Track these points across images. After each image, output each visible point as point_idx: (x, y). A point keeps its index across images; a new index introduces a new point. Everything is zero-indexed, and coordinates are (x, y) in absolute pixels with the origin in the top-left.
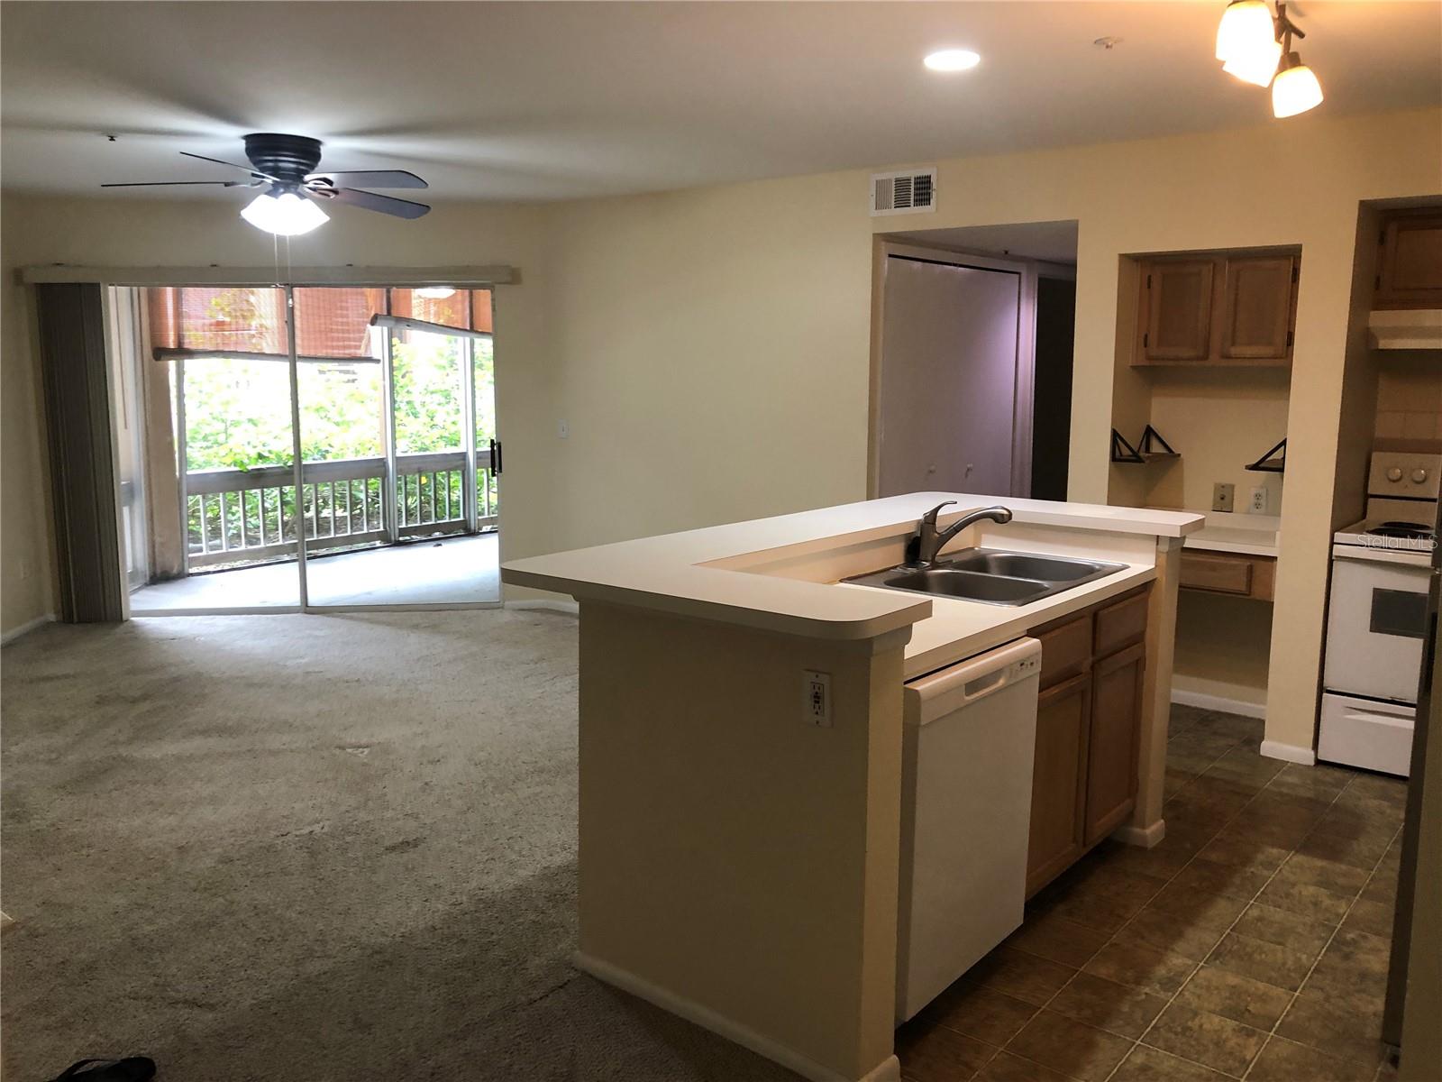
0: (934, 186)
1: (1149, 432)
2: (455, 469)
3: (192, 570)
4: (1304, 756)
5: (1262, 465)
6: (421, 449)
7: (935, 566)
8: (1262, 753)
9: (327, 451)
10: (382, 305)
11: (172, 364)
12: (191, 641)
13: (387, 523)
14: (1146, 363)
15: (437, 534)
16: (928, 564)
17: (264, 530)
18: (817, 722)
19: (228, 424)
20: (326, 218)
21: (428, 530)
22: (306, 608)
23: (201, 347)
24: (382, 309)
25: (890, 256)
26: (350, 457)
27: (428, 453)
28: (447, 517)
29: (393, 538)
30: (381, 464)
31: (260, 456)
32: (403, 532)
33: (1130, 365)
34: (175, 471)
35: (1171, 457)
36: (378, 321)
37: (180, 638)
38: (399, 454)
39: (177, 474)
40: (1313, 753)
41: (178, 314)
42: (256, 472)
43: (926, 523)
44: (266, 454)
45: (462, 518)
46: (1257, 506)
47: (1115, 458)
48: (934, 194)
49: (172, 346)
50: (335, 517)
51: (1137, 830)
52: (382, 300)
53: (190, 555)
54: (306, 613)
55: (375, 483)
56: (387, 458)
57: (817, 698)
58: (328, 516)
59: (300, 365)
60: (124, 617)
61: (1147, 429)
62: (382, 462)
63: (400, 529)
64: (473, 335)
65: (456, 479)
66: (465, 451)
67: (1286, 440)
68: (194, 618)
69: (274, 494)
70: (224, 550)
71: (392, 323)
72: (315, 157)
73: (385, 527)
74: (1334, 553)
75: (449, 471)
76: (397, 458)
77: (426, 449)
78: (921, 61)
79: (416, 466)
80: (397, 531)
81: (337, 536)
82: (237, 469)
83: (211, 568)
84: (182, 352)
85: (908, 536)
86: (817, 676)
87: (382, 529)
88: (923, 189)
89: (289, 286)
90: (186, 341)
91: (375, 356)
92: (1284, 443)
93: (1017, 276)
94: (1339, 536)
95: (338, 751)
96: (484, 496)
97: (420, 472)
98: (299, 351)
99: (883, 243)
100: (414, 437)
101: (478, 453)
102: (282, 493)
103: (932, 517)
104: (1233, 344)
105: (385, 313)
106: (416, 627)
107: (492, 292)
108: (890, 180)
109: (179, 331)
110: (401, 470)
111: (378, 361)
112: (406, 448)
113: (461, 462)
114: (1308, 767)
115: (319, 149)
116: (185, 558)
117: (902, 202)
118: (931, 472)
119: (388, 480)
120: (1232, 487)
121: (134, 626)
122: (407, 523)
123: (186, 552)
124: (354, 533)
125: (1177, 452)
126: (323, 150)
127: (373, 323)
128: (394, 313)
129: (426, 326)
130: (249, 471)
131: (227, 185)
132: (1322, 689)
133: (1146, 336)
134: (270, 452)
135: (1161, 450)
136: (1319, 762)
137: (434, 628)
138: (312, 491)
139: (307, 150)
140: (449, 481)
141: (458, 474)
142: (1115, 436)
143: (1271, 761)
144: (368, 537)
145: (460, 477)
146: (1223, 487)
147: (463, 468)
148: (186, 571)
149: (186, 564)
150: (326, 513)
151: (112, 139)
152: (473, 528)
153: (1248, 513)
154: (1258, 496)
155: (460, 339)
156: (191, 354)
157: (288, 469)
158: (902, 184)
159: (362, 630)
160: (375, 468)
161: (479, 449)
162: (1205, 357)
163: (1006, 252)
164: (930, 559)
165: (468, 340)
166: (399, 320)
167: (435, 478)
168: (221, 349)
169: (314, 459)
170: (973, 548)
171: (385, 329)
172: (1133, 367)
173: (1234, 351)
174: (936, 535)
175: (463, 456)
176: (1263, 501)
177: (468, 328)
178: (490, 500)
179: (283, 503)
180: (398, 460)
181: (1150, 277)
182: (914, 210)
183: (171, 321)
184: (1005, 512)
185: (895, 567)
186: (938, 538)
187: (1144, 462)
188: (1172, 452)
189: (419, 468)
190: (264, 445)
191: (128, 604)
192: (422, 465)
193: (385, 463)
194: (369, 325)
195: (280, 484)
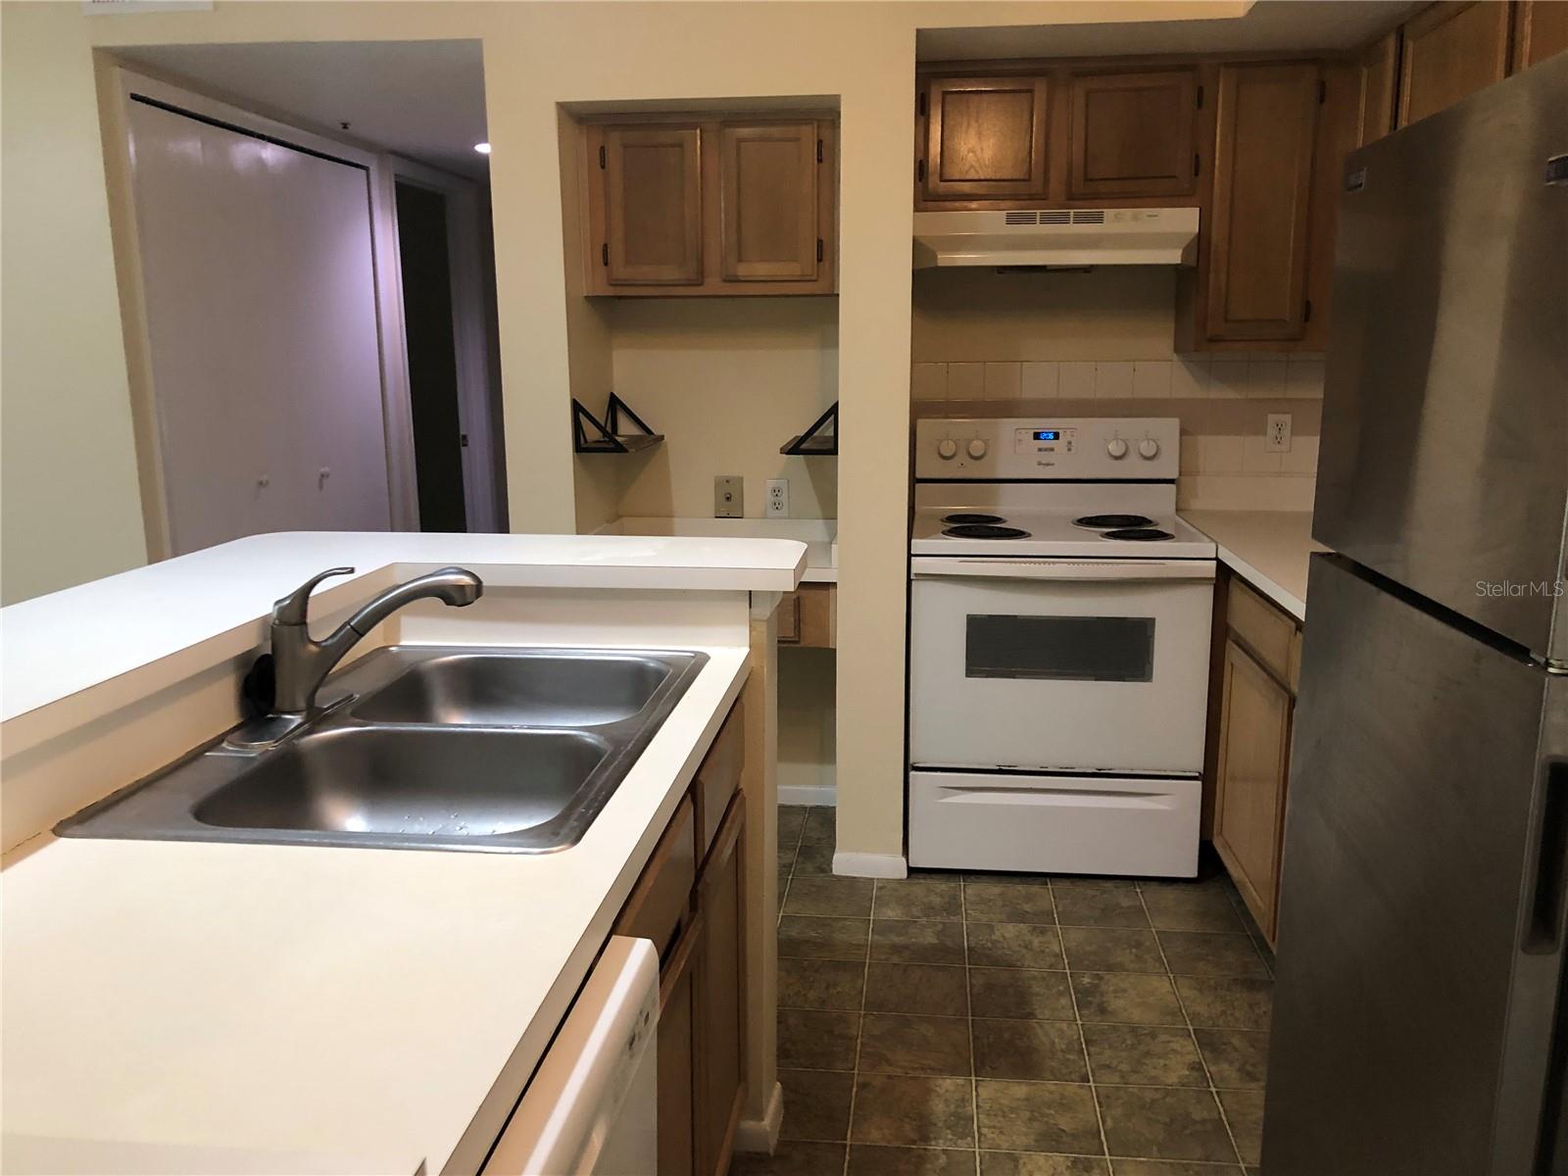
1: (615, 404)
4: (892, 866)
5: (801, 446)
7: (317, 719)
8: (835, 872)
14: (611, 291)
16: (296, 720)
25: (134, 97)
33: (585, 295)
35: (649, 440)
40: (904, 860)
46: (777, 506)
47: (580, 446)
51: (749, 1125)
61: (611, 401)
67: (837, 403)
74: (914, 570)
85: (242, 660)
92: (834, 410)
93: (364, 172)
94: (919, 545)
99: (118, 69)
103: (296, 610)
104: (740, 260)
114: (900, 881)
118: (261, 483)
120: (743, 481)
125: (656, 432)
132: (909, 766)
133: (606, 245)
135: (635, 431)
136: (912, 871)
142: (577, 408)
146: (727, 481)
153: (764, 517)
154: (776, 492)
162: (699, 279)
163: (345, 126)
164: (302, 704)
170: (384, 649)
172: (586, 297)
173: (742, 270)
174: (313, 648)
176: (784, 498)
181: (602, 149)
184: (466, 580)
185: (215, 743)
186: (318, 654)
187: (626, 451)
188: (649, 432)
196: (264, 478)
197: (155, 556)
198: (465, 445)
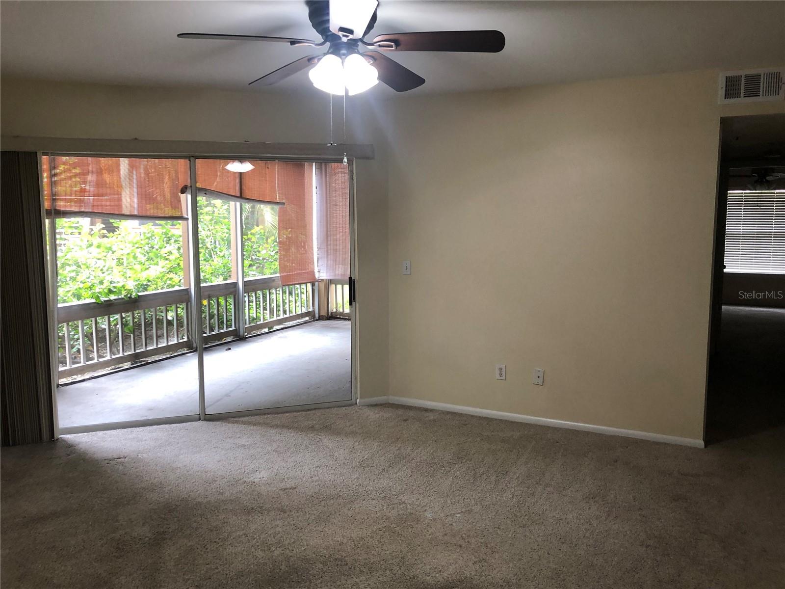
0: (784, 80)
2: (231, 293)
10: (187, 178)
21: (220, 336)
24: (188, 183)
28: (226, 328)
29: (195, 346)
31: (110, 291)
36: (185, 191)
41: (52, 183)
44: (113, 289)
45: (233, 328)
48: (783, 87)
49: (48, 208)
54: (205, 420)
56: (190, 288)
60: (56, 437)
62: (187, 291)
64: (242, 201)
65: (231, 301)
66: (235, 281)
70: (82, 364)
71: (193, 192)
73: (188, 338)
75: (226, 297)
79: (207, 293)
81: (159, 346)
82: (94, 301)
84: (55, 213)
87: (186, 339)
88: (774, 83)
90: (58, 204)
91: (183, 216)
101: (245, 282)
102: (122, 318)
109: (53, 196)
110: (199, 297)
111: (185, 219)
113: (233, 289)
117: (751, 93)
119: (191, 304)
127: (182, 192)
129: (217, 195)
134: (116, 287)
138: (142, 314)
140: (226, 302)
141: (232, 298)
144: (178, 346)
145: (233, 300)
147: (235, 293)
152: (241, 333)
155: (232, 203)
158: (752, 79)
160: (180, 297)
165: (238, 204)
166: (199, 190)
167: (218, 301)
171: (190, 196)
175: (235, 285)
189: (209, 295)
190: (111, 283)
191: (57, 424)
192: (210, 293)
193: (188, 292)
194: (180, 194)
195: (120, 312)
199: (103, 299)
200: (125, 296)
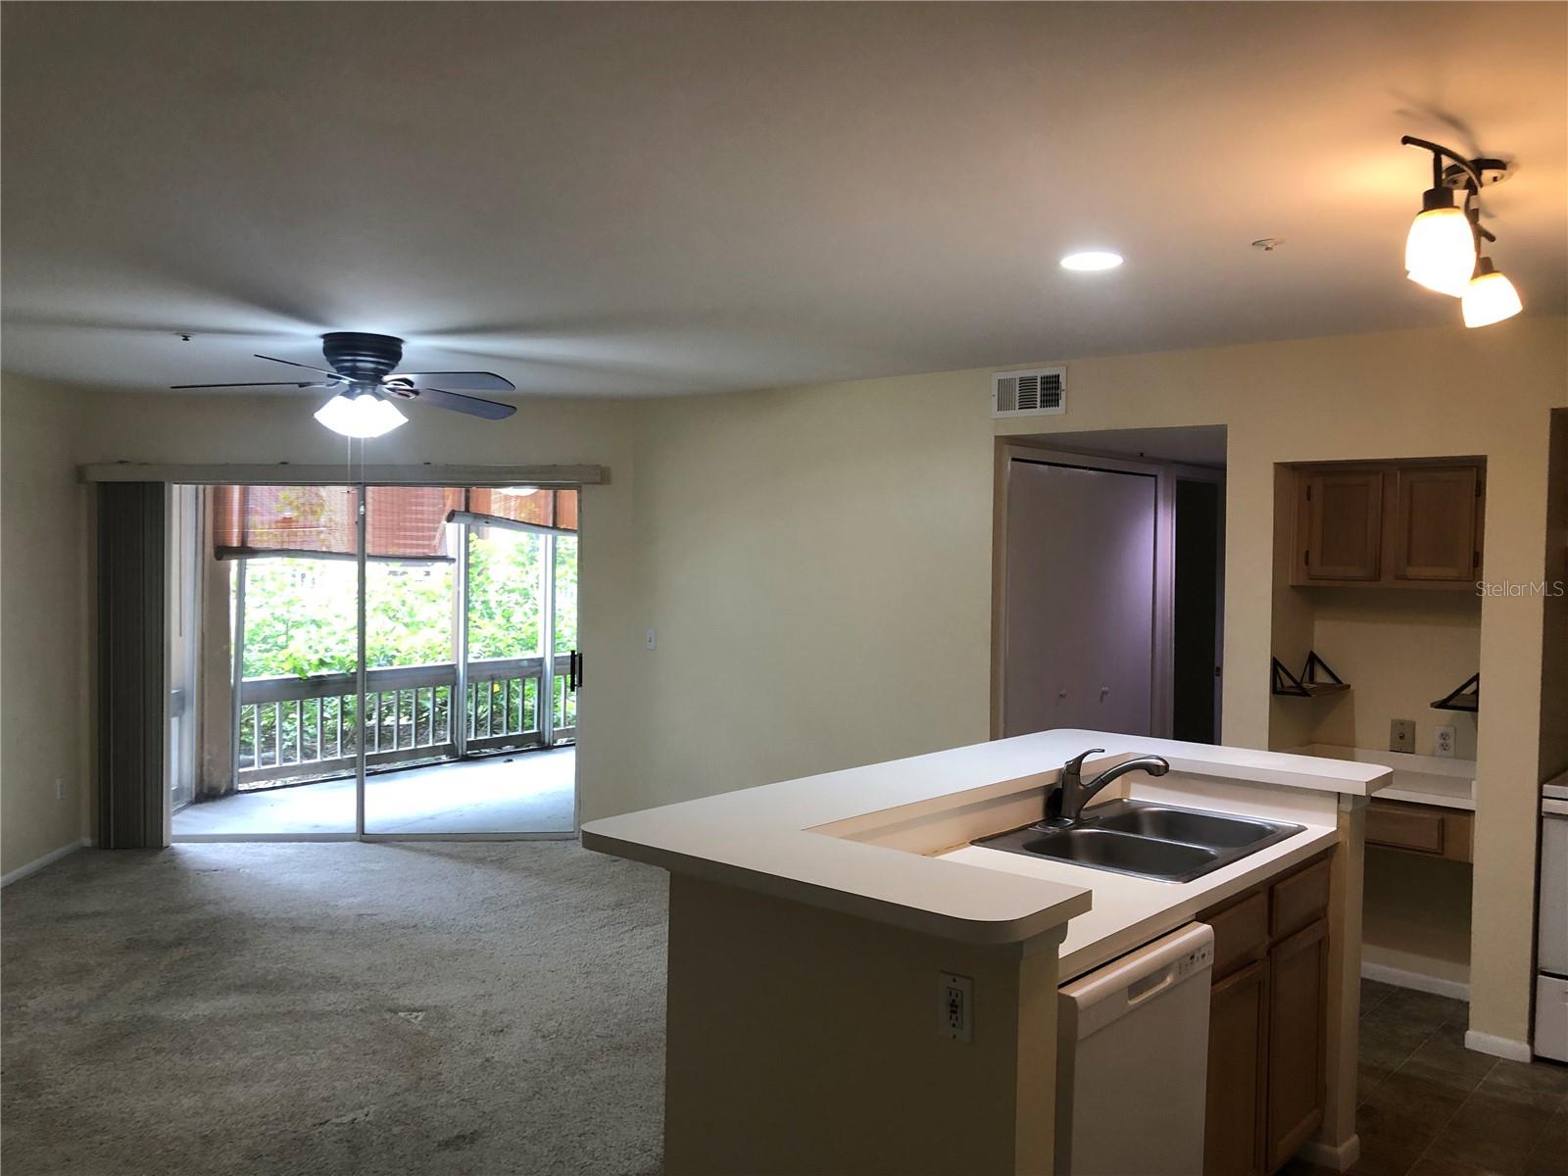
0: (1063, 387)
1: (1313, 659)
2: (532, 675)
3: (242, 787)
4: (1517, 1050)
5: (1450, 703)
6: (495, 654)
7: (1080, 824)
8: (1467, 1046)
9: (394, 657)
10: (460, 501)
11: (234, 564)
12: (233, 873)
13: (455, 735)
14: (1308, 583)
15: (508, 748)
16: (1071, 822)
17: (322, 740)
18: (954, 1037)
19: (290, 624)
20: (406, 420)
21: (499, 743)
22: (363, 836)
23: (265, 545)
24: (460, 506)
25: (1014, 459)
26: (418, 663)
27: (502, 659)
28: (520, 729)
29: (460, 751)
30: (452, 671)
31: (322, 663)
32: (471, 745)
33: (1290, 583)
34: (230, 679)
35: (1339, 688)
36: (456, 518)
37: (222, 870)
38: (471, 660)
39: (232, 681)
40: (1528, 1047)
41: (244, 511)
42: (315, 680)
43: (1069, 773)
44: (328, 660)
45: (535, 730)
46: (1444, 747)
47: (1276, 690)
48: (1063, 395)
49: (235, 543)
50: (398, 725)
51: (1326, 1148)
52: (460, 496)
53: (241, 770)
54: (362, 841)
55: (444, 692)
56: (458, 664)
57: (954, 1007)
58: (392, 723)
59: (370, 565)
60: (164, 844)
61: (1310, 656)
62: (453, 669)
63: (468, 742)
64: (554, 532)
65: (531, 686)
66: (542, 656)
67: (1478, 675)
68: (238, 845)
69: (334, 703)
70: (277, 765)
71: (469, 520)
72: (397, 356)
73: (452, 740)
74: (1544, 810)
75: (523, 679)
76: (469, 665)
77: (501, 654)
78: (1057, 263)
79: (489, 673)
80: (465, 743)
81: (400, 749)
82: (296, 676)
83: (262, 784)
84: (245, 551)
85: (1048, 788)
86: (954, 981)
87: (448, 742)
88: (1051, 390)
89: (361, 485)
90: (250, 539)
91: (451, 555)
92: (1476, 678)
93: (1153, 479)
94: (1548, 789)
95: (387, 1016)
96: (561, 704)
97: (493, 679)
98: (369, 550)
99: (1007, 446)
100: (488, 641)
101: (554, 658)
102: (343, 703)
103: (1076, 765)
104: (1409, 563)
105: (463, 509)
106: (480, 861)
107: (578, 493)
108: (1012, 380)
109: (244, 529)
110: (472, 677)
111: (453, 560)
112: (478, 653)
113: (538, 668)
114: (1523, 1064)
115: (401, 348)
116: (236, 774)
117: (1027, 403)
118: (1061, 695)
119: (458, 687)
120: (1413, 724)
121: (174, 854)
122: (476, 735)
123: (236, 766)
124: (419, 747)
125: (1345, 682)
126: (405, 348)
127: (450, 519)
128: (472, 509)
129: (506, 523)
130: (308, 679)
131: (301, 385)
132: (1536, 971)
133: (1307, 552)
134: (332, 657)
135: (1328, 680)
136: (1536, 1059)
137: (501, 863)
138: (376, 698)
139: (388, 350)
140: (523, 688)
141: (534, 682)
142: (1276, 665)
143: (1479, 1056)
144: (434, 751)
145: (536, 685)
146: (1402, 724)
147: (539, 675)
148: (235, 787)
149: (236, 780)
150: (389, 721)
151: (186, 339)
152: (547, 741)
153: (1433, 755)
154: (1444, 736)
155: (542, 536)
156: (254, 553)
157: (350, 676)
158: (1027, 384)
159: (424, 864)
160: (446, 675)
161: (556, 655)
162: (1377, 577)
163: (1142, 455)
164: (1073, 815)
165: (550, 537)
166: (478, 516)
167: (508, 686)
168: (285, 547)
169: (379, 665)
170: (1121, 800)
171: (463, 526)
172: (1292, 586)
173: (1411, 571)
174: (1081, 787)
175: (540, 661)
176: (1450, 741)
177: (551, 525)
178: (567, 710)
179: (344, 714)
180: (469, 666)
181: (1309, 488)
182: (1039, 411)
183: (235, 518)
184: (1161, 763)
185: (1033, 825)
186: (1083, 791)
187: (1310, 696)
188: (1339, 682)
189: (492, 676)
190: (326, 651)
191: (169, 828)
192: (495, 672)
193: (455, 670)
194: (445, 522)
195: (341, 693)
196: (1063, 692)
197: (994, 737)
198: (1218, 675)
199: (310, 674)
200: (348, 670)
